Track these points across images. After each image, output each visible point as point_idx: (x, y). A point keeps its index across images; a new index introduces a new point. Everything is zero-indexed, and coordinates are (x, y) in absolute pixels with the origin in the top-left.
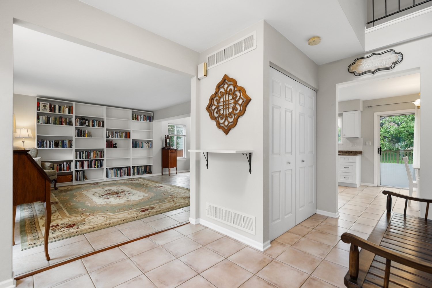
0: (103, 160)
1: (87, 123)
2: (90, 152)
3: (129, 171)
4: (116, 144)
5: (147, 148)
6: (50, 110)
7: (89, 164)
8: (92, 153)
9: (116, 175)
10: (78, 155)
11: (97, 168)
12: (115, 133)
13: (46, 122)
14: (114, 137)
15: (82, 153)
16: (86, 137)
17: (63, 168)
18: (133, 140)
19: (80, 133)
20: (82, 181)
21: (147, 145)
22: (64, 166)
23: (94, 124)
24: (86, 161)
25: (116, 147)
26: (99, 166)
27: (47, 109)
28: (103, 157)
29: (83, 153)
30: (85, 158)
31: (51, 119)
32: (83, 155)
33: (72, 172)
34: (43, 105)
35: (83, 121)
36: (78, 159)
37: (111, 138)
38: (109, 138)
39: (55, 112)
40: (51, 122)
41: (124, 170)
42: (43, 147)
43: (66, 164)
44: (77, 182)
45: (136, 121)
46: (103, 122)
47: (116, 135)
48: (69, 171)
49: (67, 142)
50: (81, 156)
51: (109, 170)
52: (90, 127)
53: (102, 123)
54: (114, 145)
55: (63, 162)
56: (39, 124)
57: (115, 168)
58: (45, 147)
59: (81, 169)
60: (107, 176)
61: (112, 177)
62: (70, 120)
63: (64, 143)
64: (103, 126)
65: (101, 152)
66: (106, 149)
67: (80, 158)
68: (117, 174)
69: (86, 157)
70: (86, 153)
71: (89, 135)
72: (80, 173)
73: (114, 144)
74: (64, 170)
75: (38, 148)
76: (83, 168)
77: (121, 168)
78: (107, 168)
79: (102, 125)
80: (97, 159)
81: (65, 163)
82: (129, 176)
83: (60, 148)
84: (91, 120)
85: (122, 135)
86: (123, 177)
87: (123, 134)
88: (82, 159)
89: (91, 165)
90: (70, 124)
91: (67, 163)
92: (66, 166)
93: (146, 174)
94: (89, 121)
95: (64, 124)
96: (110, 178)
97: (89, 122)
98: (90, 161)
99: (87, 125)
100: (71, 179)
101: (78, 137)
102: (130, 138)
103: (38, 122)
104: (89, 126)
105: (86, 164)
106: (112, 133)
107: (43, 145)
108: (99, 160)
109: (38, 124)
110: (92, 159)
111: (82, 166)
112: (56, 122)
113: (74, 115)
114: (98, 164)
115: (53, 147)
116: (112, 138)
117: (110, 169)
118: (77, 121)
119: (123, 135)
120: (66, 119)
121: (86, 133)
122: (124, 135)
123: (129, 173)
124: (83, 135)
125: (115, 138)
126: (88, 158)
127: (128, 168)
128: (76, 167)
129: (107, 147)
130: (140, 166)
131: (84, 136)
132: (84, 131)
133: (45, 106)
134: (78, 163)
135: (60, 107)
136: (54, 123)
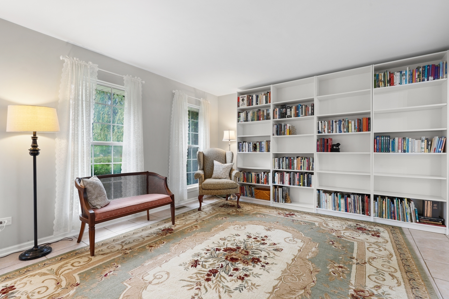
0: (312, 174)
1: (288, 113)
2: (292, 158)
3: (366, 204)
4: (338, 145)
5: (423, 153)
6: (248, 104)
7: (291, 178)
8: (295, 161)
9: (337, 206)
10: (277, 163)
11: (302, 187)
12: (334, 124)
13: (245, 120)
14: (332, 130)
15: (281, 159)
16: (287, 135)
17: (260, 179)
18: (377, 136)
19: (279, 130)
20: (282, 203)
21: (424, 144)
22: (261, 176)
23: (298, 113)
24: (287, 172)
25: (338, 150)
26: (306, 184)
27: (245, 103)
28: (312, 170)
29: (283, 161)
30: (286, 169)
31: (249, 115)
32: (282, 163)
33: (270, 187)
34: (242, 98)
35: (284, 110)
36: (277, 169)
37: (326, 134)
38: (323, 134)
39: (252, 105)
40: (249, 119)
41: (354, 201)
42: (243, 151)
43: (264, 175)
44: (275, 202)
45: (387, 87)
46: (313, 106)
47: (338, 126)
48: (267, 185)
49: (264, 144)
50: (280, 164)
51: (323, 195)
52: (293, 118)
53: (310, 108)
54: (335, 147)
55: (261, 171)
56: (240, 123)
57: (336, 193)
58: (244, 151)
59: (280, 185)
60: (319, 205)
61: (328, 209)
62: (268, 112)
63: (261, 145)
64: (313, 114)
65: (309, 159)
66: (316, 155)
67: (279, 168)
68: (339, 206)
69: (287, 166)
70: (287, 160)
71: (292, 132)
72: (278, 190)
73: (333, 145)
74: (262, 183)
75: (239, 152)
76: (283, 183)
77: (349, 195)
78: (319, 190)
79: (310, 112)
80: (302, 171)
81: (263, 173)
82: (366, 216)
83: (258, 152)
84: (294, 107)
85: (350, 125)
86: (351, 213)
87: (353, 122)
88: (281, 169)
89: (294, 180)
90: (268, 118)
91: (264, 173)
92: (264, 177)
93: (420, 222)
94: (291, 108)
95: (261, 119)
96: (324, 209)
97: (291, 110)
98: (292, 173)
99: (288, 116)
100: (269, 196)
101: (277, 136)
102: (368, 129)
103: (238, 121)
104: (291, 117)
105: (287, 177)
106: (329, 123)
107: (243, 148)
108: (306, 173)
109: (238, 123)
110: (295, 170)
111: (282, 180)
112: (254, 117)
113: (271, 104)
114: (304, 180)
115: (251, 152)
116: (329, 132)
117: (325, 192)
118: (276, 111)
119: (352, 125)
120: (263, 111)
121: (288, 128)
122: (355, 126)
123: (366, 208)
124: (283, 131)
125: (334, 133)
126: (290, 168)
127: (365, 197)
128: (274, 182)
129: (318, 150)
130: (398, 198)
131: (284, 134)
132: (284, 126)
133: (243, 100)
134: (277, 175)
135: (257, 97)
136: (252, 120)
